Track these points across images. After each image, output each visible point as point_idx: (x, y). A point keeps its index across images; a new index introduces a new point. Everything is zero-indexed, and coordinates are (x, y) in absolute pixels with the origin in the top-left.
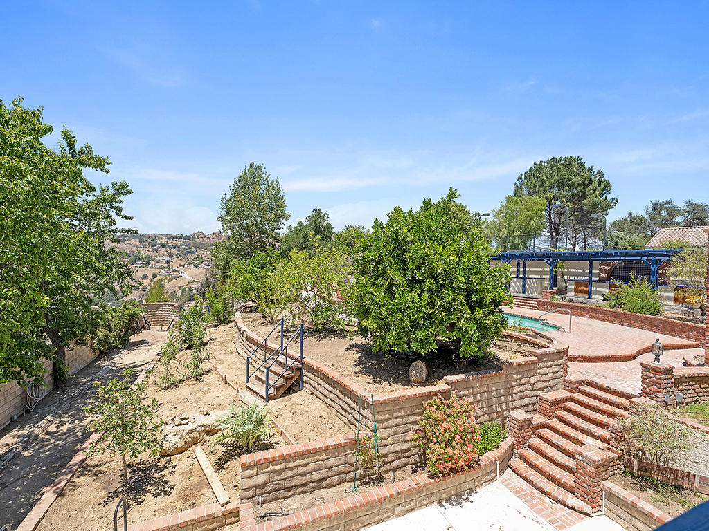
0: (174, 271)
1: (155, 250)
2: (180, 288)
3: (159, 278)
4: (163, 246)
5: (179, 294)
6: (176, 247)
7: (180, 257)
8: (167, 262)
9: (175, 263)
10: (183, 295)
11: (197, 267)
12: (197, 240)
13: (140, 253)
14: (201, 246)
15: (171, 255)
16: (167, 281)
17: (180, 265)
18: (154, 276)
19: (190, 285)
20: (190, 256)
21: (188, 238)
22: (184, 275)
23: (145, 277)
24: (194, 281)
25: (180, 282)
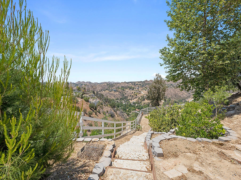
0: (140, 91)
1: (135, 86)
2: (141, 96)
3: (136, 93)
4: (137, 85)
5: (141, 98)
6: (140, 85)
7: (141, 88)
8: (138, 89)
9: (140, 89)
10: (142, 98)
11: (145, 90)
12: (146, 82)
13: (131, 86)
14: (147, 84)
15: (139, 87)
16: (138, 94)
17: (141, 90)
18: (135, 93)
19: (144, 96)
20: (144, 87)
21: (143, 82)
22: (142, 93)
23: (133, 93)
24: (145, 94)
25: (141, 95)
